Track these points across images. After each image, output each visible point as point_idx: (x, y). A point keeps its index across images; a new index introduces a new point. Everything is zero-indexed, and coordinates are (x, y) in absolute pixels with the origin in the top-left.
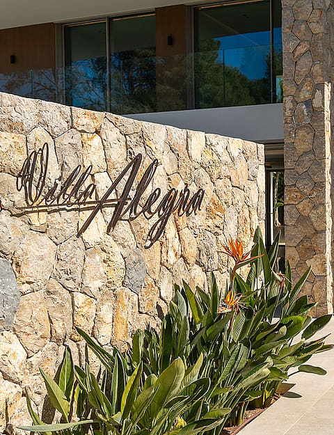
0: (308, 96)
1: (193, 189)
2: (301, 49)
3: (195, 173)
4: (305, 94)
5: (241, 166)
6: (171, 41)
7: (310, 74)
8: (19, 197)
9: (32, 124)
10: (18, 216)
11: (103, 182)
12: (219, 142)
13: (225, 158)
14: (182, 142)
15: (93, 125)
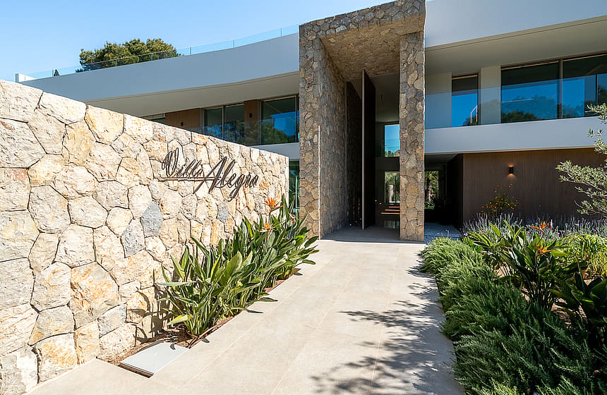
0: (311, 137)
1: (253, 175)
2: (308, 116)
3: (254, 168)
4: (310, 136)
5: (277, 166)
6: (251, 116)
7: (312, 127)
8: (163, 173)
9: (171, 138)
10: (163, 181)
11: (207, 169)
12: (267, 154)
13: (269, 162)
14: (248, 153)
15: (203, 141)
